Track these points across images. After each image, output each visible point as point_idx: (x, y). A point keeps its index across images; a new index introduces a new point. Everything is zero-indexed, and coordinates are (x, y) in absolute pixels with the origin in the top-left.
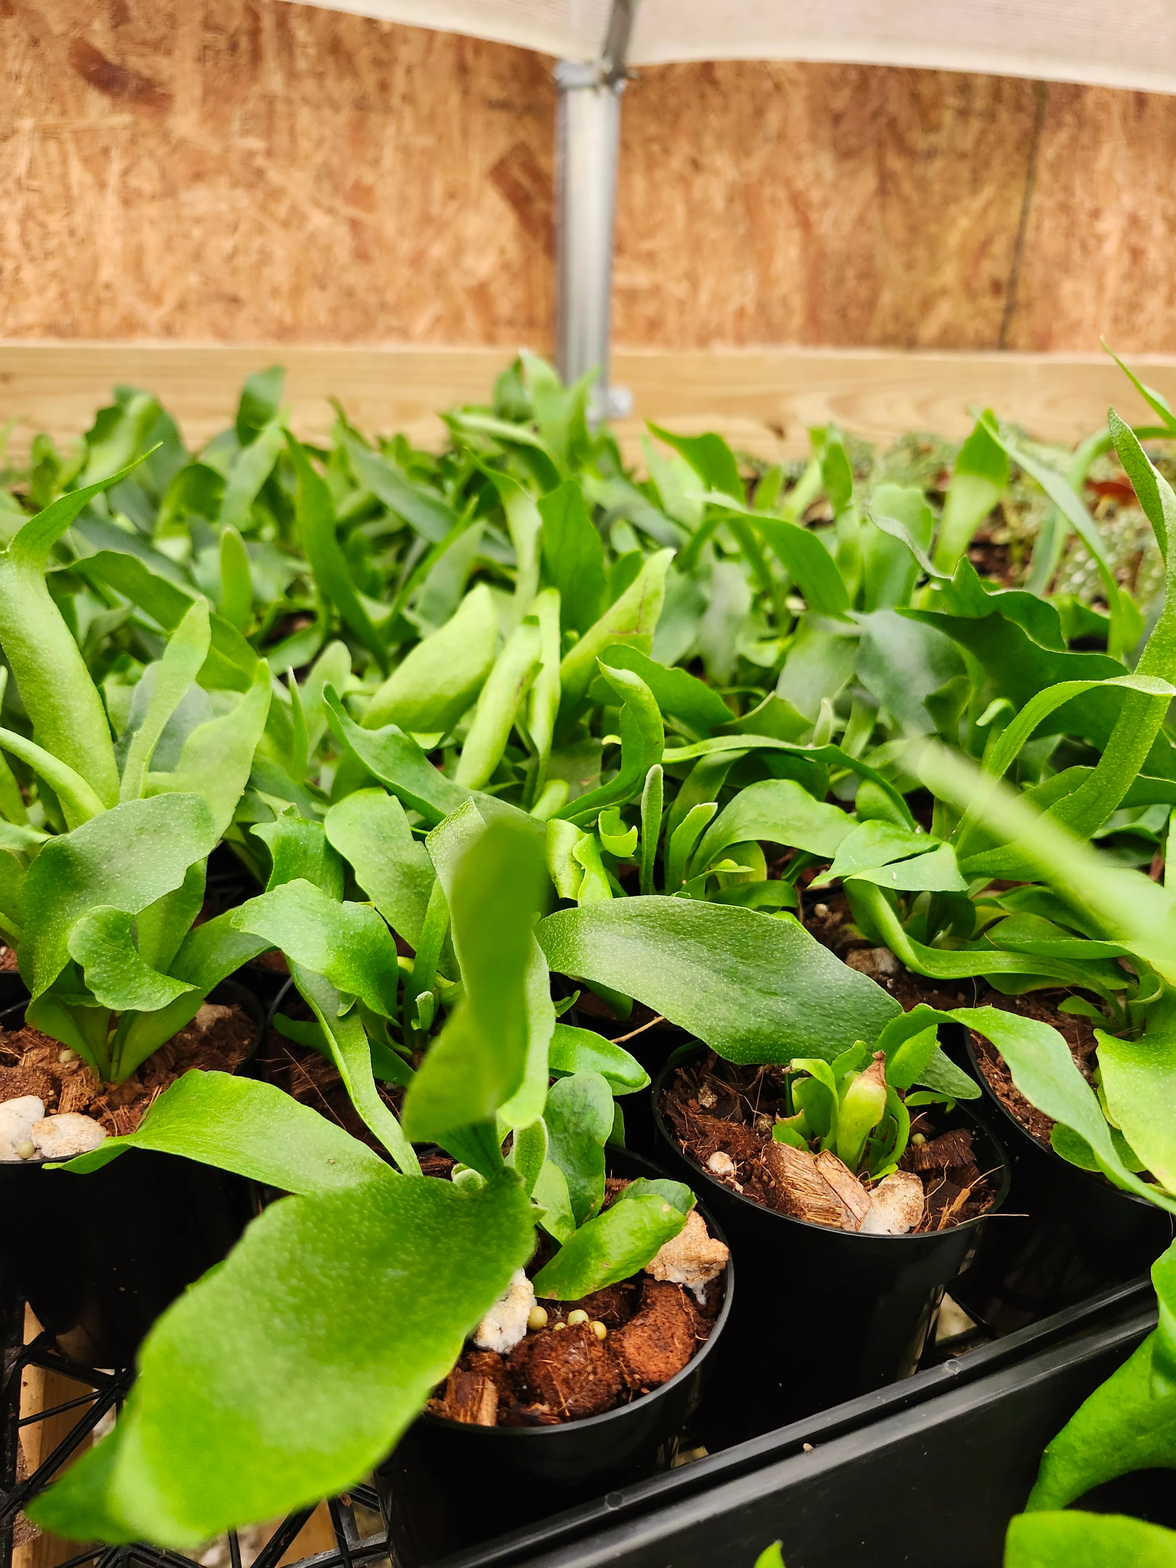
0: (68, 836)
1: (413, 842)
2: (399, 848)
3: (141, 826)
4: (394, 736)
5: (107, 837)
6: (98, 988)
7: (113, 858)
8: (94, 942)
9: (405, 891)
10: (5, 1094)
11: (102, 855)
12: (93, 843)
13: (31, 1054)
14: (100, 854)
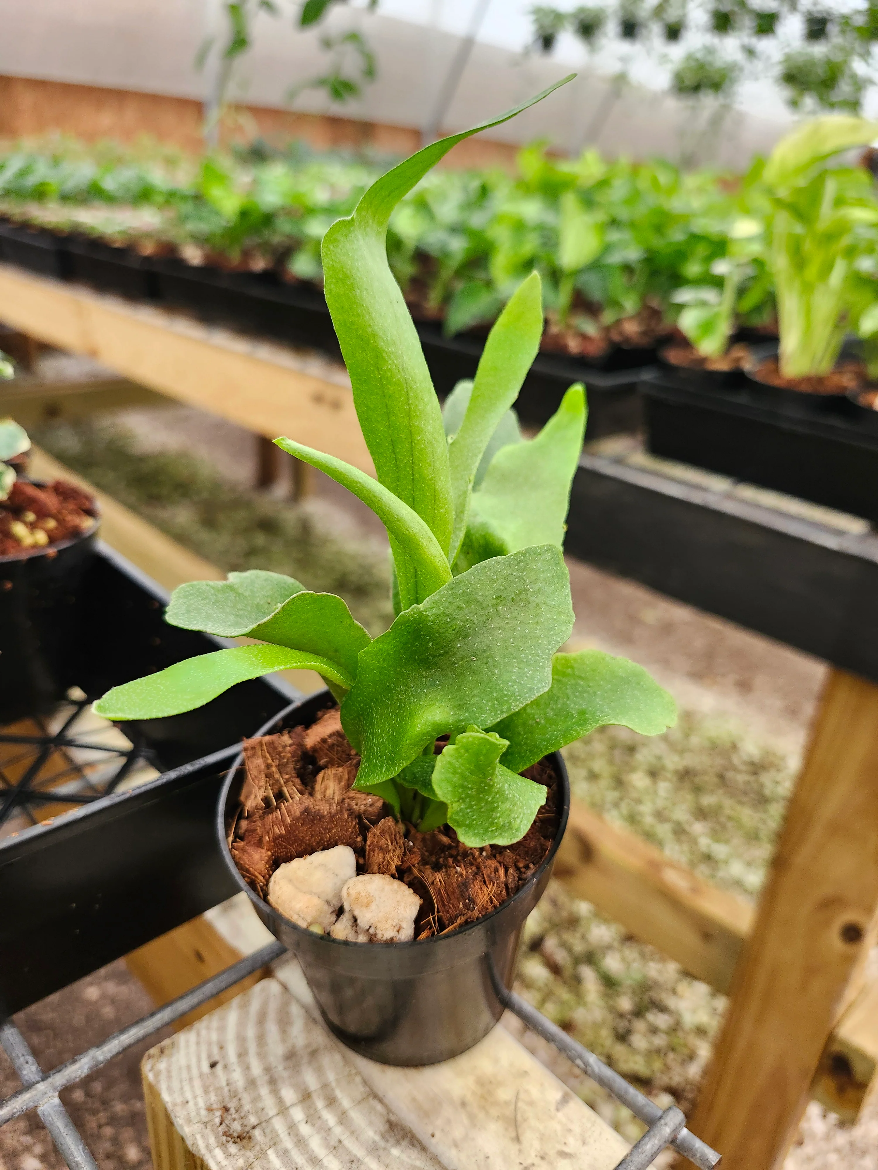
0: (421, 606)
3: (499, 594)
5: (461, 609)
7: (468, 635)
10: (313, 833)
11: (456, 631)
12: (447, 616)
13: (329, 772)
14: (454, 630)
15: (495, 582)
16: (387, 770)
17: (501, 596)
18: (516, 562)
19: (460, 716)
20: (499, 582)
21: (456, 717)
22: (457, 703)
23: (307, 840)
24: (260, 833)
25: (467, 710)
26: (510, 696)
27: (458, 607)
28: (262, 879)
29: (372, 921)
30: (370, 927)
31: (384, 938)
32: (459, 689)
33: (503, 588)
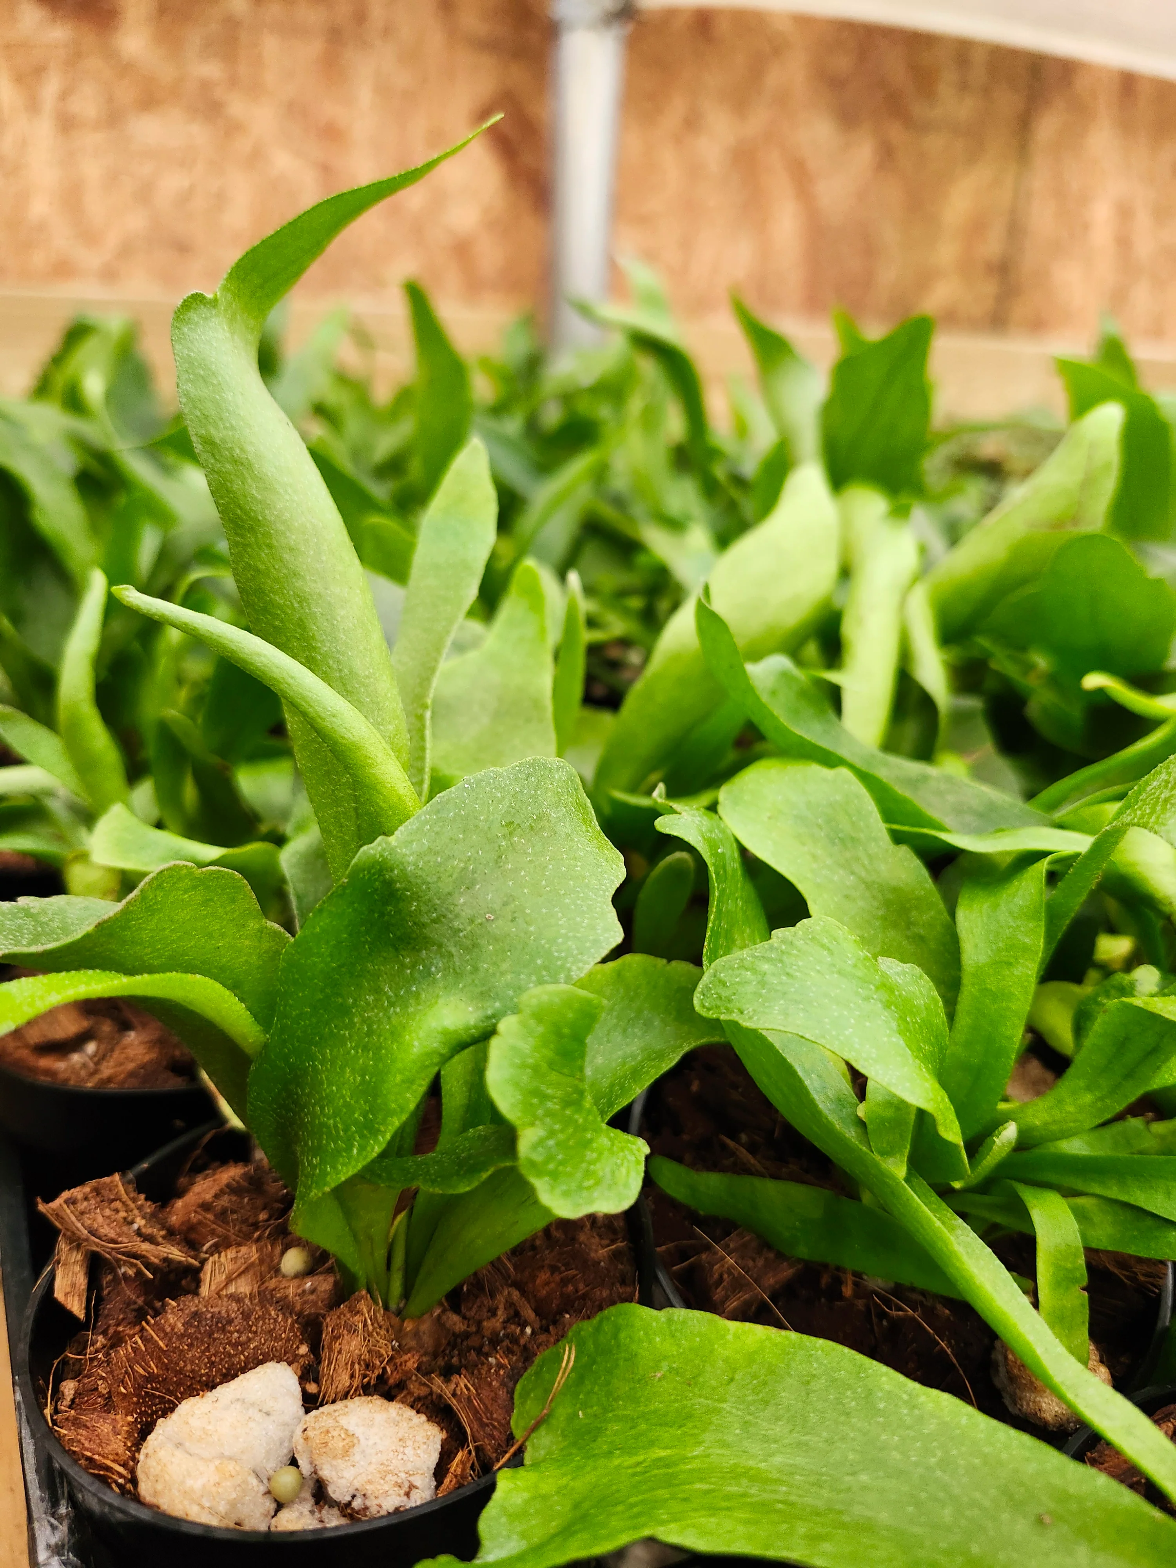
0: (392, 840)
1: (892, 847)
2: (870, 857)
3: (509, 819)
4: (784, 675)
5: (456, 842)
6: (540, 1174)
7: (473, 882)
8: (535, 1069)
9: (892, 933)
10: (213, 1358)
11: (454, 877)
12: (437, 853)
13: (223, 1259)
14: (451, 876)
15: (500, 801)
16: (362, 1149)
17: (513, 823)
18: (524, 776)
19: (486, 1009)
20: (507, 802)
21: (479, 1014)
22: (479, 990)
23: (202, 1375)
24: (105, 1392)
25: (497, 997)
26: (566, 958)
27: (451, 839)
28: (121, 1469)
29: (357, 1484)
30: (354, 1497)
31: (383, 1513)
32: (476, 969)
33: (513, 811)
